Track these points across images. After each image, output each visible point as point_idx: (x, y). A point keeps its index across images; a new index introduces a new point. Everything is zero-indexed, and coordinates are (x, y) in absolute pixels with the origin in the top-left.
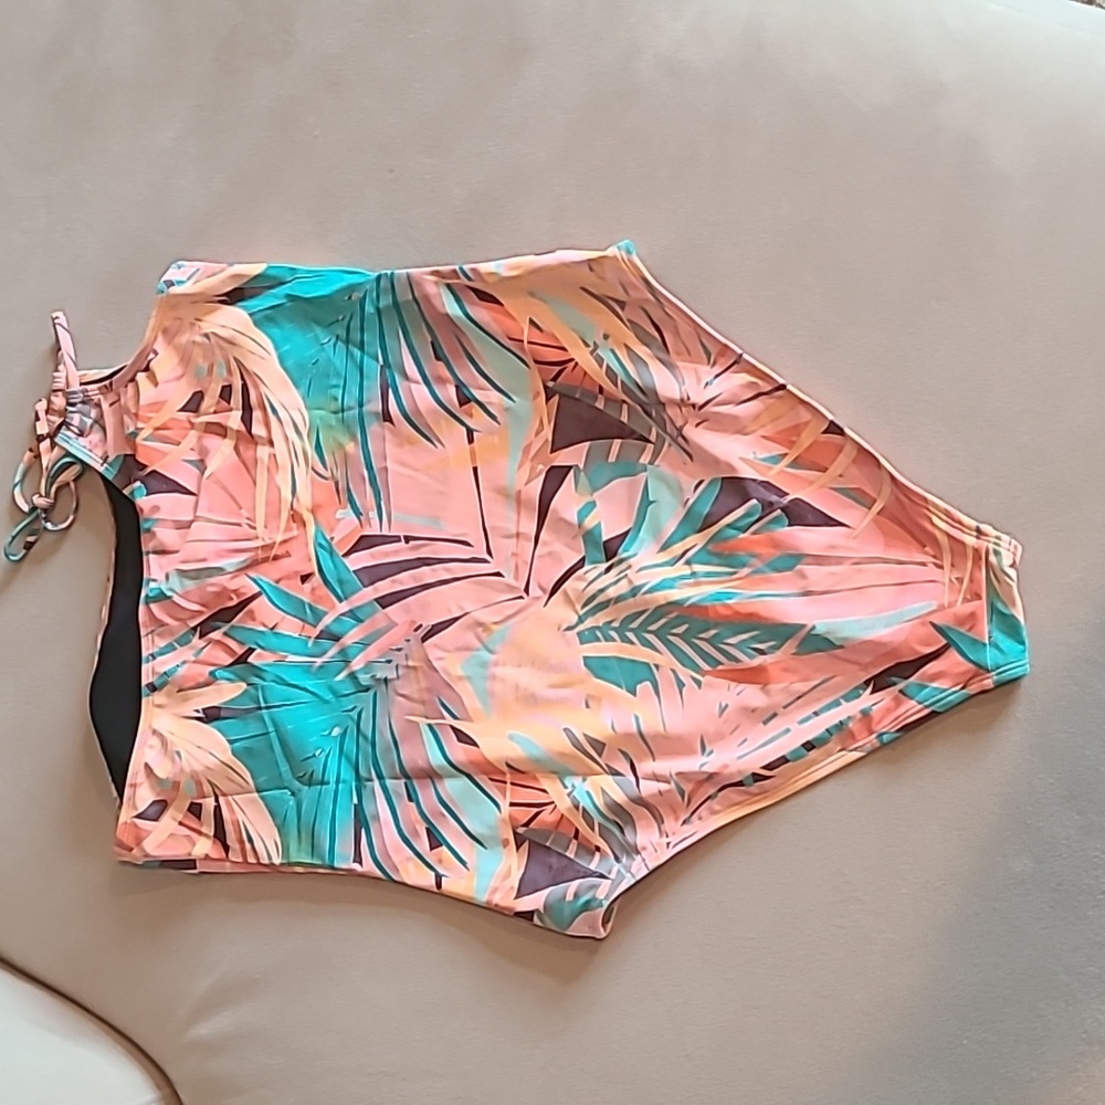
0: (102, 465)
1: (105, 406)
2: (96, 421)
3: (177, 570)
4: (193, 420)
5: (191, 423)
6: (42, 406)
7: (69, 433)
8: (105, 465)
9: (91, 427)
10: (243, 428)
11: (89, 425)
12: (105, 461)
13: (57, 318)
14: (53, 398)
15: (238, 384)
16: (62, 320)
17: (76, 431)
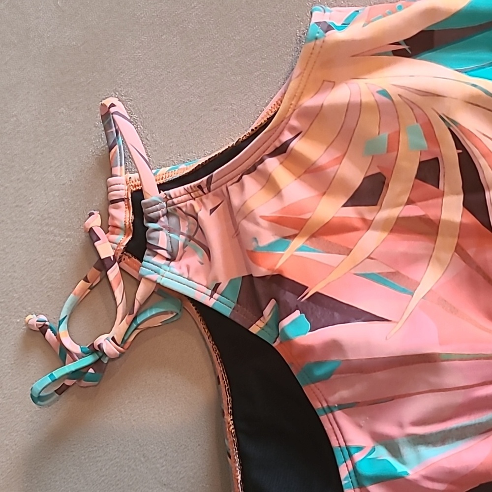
0: (211, 296)
1: (203, 214)
2: (190, 238)
3: (409, 435)
4: (369, 217)
5: (364, 220)
6: (95, 222)
7: (155, 260)
8: (216, 296)
9: (185, 246)
10: (471, 219)
11: (181, 244)
12: (215, 290)
13: (113, 105)
14: (112, 211)
15: (450, 154)
16: (120, 107)
17: (167, 256)
